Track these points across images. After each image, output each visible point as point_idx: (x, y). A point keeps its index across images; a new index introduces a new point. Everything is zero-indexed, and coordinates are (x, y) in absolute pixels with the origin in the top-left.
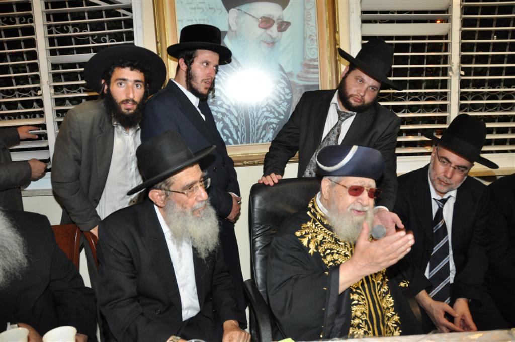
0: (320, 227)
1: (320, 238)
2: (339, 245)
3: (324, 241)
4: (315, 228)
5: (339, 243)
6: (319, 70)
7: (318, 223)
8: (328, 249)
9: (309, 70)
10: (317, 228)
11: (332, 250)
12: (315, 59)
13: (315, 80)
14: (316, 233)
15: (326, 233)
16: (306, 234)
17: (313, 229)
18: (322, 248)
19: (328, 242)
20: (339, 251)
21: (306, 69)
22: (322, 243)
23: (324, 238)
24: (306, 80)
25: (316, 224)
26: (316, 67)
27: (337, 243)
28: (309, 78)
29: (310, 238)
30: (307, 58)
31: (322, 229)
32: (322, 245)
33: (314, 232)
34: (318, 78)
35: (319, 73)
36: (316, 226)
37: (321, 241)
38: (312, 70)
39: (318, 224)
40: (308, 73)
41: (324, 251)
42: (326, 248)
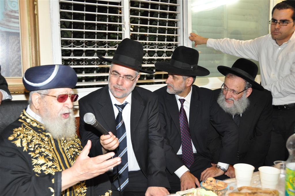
0: (28, 129)
1: (30, 138)
2: (44, 143)
3: (33, 138)
4: (26, 131)
5: (45, 142)
6: (19, 21)
7: (27, 126)
8: (37, 144)
9: (10, 19)
10: (27, 130)
11: (39, 144)
12: (15, 11)
13: (15, 28)
14: (27, 134)
15: (35, 133)
16: (18, 136)
17: (24, 132)
18: (32, 145)
19: (37, 139)
20: (45, 147)
21: (7, 18)
22: (31, 141)
23: (33, 137)
24: (7, 27)
25: (26, 127)
26: (17, 18)
27: (43, 142)
28: (11, 26)
29: (22, 138)
30: (8, 9)
31: (31, 130)
32: (32, 143)
33: (25, 134)
34: (19, 27)
35: (20, 23)
36: (26, 129)
37: (31, 140)
38: (13, 20)
39: (27, 128)
40: (10, 21)
41: (33, 147)
42: (35, 144)
